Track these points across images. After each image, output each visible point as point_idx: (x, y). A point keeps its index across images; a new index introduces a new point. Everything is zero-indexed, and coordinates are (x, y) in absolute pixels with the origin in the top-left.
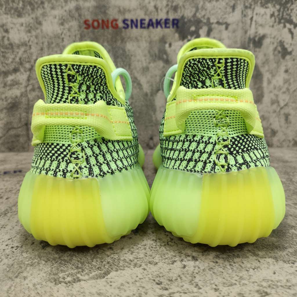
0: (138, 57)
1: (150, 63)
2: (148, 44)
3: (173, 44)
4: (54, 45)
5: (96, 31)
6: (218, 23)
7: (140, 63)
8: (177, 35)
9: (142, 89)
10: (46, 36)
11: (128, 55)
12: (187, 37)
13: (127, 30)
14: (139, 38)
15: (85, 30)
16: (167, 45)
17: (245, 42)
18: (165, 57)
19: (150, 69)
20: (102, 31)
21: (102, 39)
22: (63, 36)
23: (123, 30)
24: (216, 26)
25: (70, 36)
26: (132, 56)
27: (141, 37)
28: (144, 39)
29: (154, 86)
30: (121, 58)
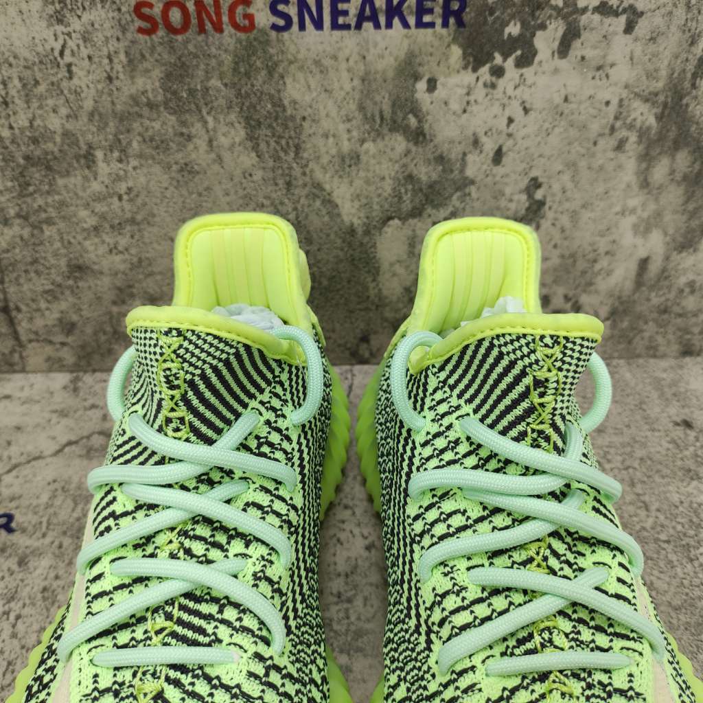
0: (326, 124)
1: (363, 141)
2: (356, 82)
3: (441, 80)
4: (42, 88)
5: (180, 38)
6: (604, 9)
7: (331, 140)
8: (456, 52)
9: (339, 215)
10: (11, 59)
11: (292, 118)
12: (490, 58)
13: (286, 35)
14: (327, 62)
15: (141, 37)
16: (422, 86)
17: (684, 71)
18: (413, 121)
19: (364, 158)
20: (201, 38)
21: (202, 66)
22: (68, 58)
23: (273, 34)
24: (597, 17)
25: (90, 58)
26: (304, 118)
27: (335, 58)
28: (344, 66)
29: (376, 207)
30: (270, 126)
